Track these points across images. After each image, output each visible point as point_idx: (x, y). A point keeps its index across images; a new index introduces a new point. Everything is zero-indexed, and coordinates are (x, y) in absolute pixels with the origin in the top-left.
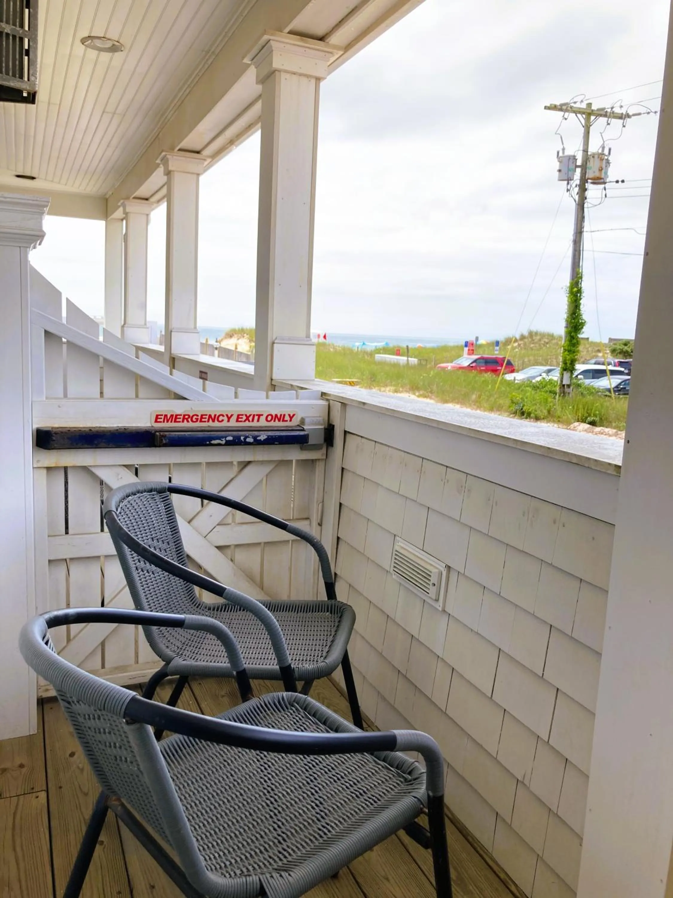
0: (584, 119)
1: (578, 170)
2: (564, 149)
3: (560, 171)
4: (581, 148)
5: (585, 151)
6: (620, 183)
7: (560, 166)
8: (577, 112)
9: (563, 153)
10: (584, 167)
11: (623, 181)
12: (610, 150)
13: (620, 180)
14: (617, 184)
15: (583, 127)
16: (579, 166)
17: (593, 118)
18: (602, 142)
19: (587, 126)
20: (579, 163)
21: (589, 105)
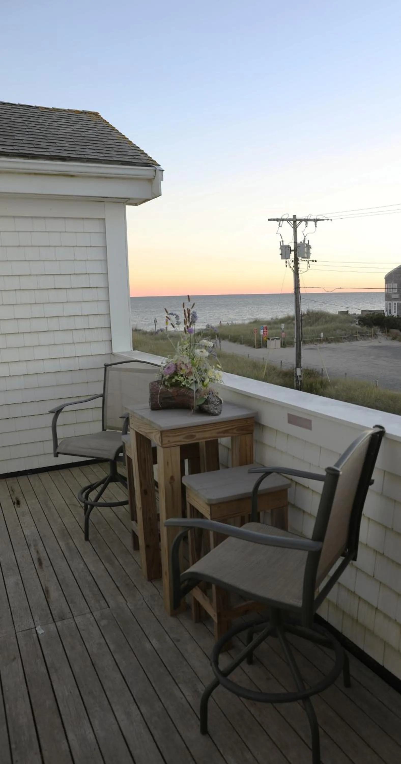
0: (293, 225)
1: (293, 253)
2: (283, 241)
3: (281, 254)
4: (293, 241)
5: (295, 242)
6: (314, 262)
7: (281, 252)
8: (288, 220)
9: (283, 243)
10: (295, 250)
11: (316, 261)
12: (308, 241)
13: (314, 260)
14: (313, 262)
15: (293, 228)
16: (293, 250)
17: (298, 222)
18: (304, 237)
19: (294, 227)
20: (293, 248)
21: (295, 216)
